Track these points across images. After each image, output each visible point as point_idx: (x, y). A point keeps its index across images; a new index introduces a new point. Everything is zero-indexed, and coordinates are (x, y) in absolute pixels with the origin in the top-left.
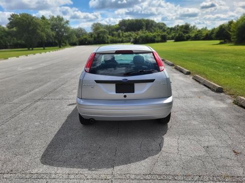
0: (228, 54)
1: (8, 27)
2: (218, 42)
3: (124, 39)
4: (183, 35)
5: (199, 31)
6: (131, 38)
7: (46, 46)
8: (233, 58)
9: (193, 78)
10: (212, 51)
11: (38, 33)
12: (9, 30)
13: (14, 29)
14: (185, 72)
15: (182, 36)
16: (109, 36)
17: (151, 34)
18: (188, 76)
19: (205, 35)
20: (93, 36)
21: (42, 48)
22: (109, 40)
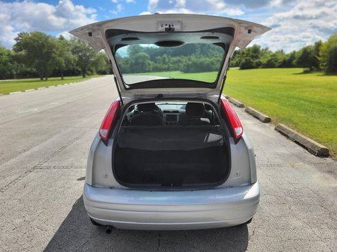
0: (319, 89)
1: (14, 50)
2: (301, 70)
3: (171, 65)
4: (252, 60)
5: (274, 55)
6: (180, 64)
7: (65, 76)
8: (327, 95)
9: (275, 129)
10: (295, 84)
11: (54, 58)
12: (16, 54)
13: (23, 52)
14: (263, 119)
15: (250, 62)
16: (151, 62)
17: (208, 59)
18: (268, 125)
19: (282, 60)
20: (130, 62)
21: (60, 78)
22: (151, 67)
